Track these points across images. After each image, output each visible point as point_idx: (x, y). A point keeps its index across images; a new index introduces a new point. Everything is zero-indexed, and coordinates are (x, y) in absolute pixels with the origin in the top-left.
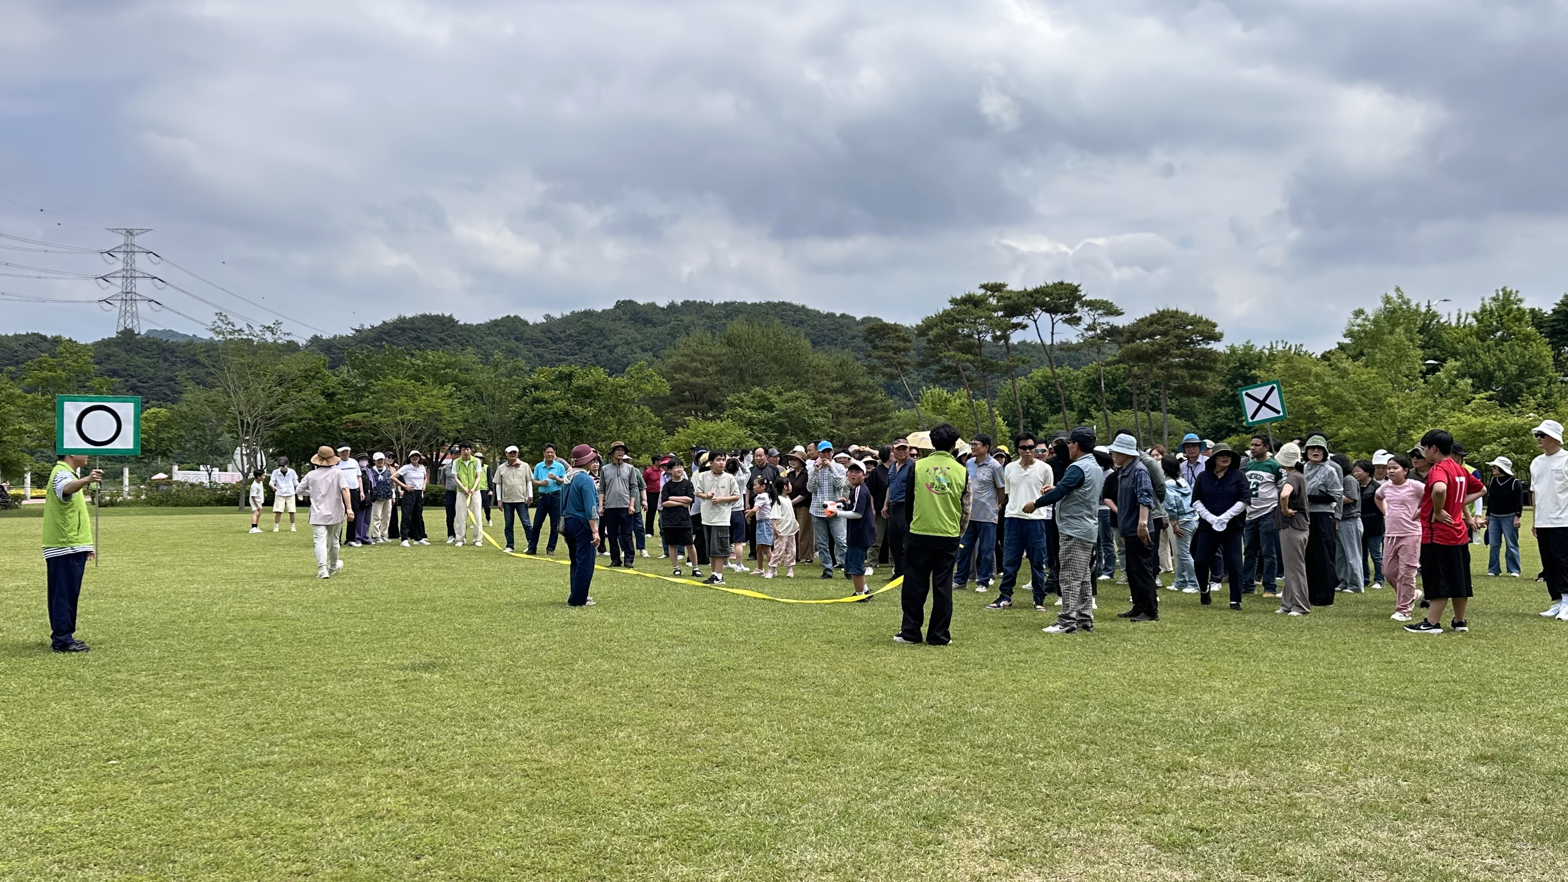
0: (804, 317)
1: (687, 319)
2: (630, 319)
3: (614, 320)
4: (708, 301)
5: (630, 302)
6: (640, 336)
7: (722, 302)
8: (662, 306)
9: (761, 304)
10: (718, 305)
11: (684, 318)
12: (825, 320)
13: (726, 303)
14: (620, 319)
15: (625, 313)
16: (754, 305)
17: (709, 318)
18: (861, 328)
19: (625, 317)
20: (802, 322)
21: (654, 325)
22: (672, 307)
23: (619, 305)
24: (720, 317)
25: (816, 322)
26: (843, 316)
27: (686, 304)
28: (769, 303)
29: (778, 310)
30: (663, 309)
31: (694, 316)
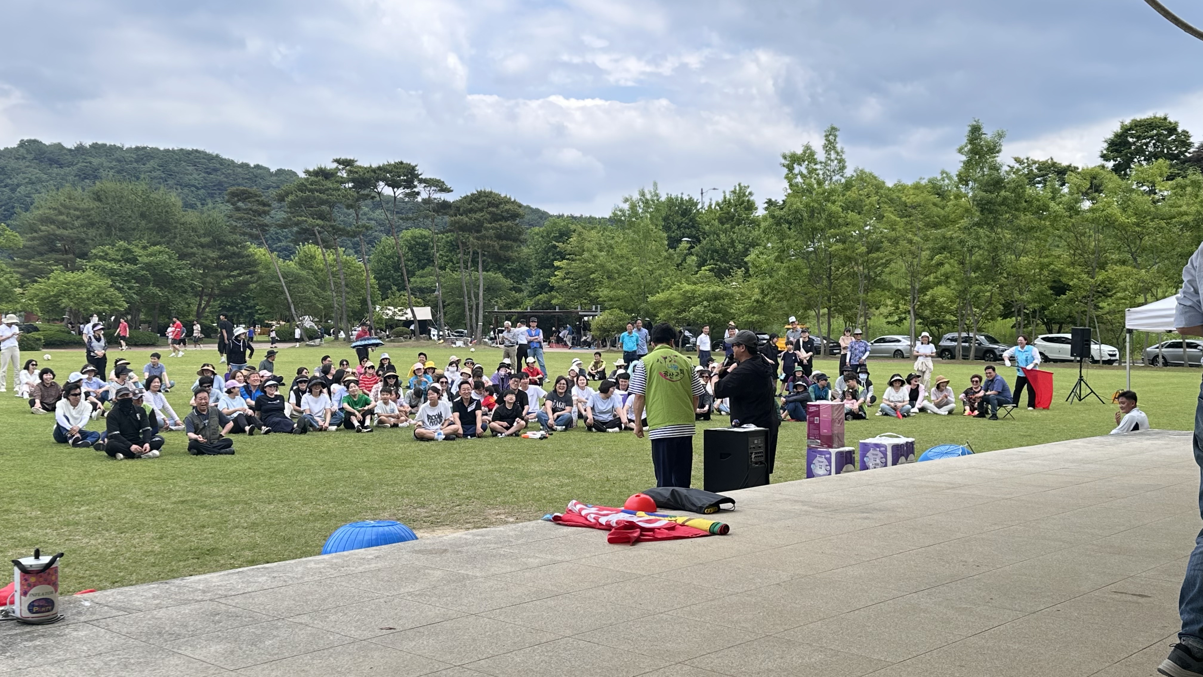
0: (218, 166)
1: (96, 161)
2: (35, 158)
3: (17, 159)
4: (118, 145)
5: (35, 141)
6: (45, 176)
7: (134, 147)
8: (69, 147)
9: (173, 151)
10: (130, 150)
11: (93, 160)
12: (240, 170)
13: (137, 148)
14: (24, 158)
15: (28, 152)
16: (167, 151)
17: (119, 161)
18: (274, 178)
19: (30, 157)
20: (216, 170)
21: (61, 166)
22: (80, 149)
23: (22, 144)
24: (131, 161)
25: (229, 171)
26: (257, 167)
27: (95, 146)
28: (182, 150)
29: (191, 157)
30: (70, 150)
31: (103, 159)
